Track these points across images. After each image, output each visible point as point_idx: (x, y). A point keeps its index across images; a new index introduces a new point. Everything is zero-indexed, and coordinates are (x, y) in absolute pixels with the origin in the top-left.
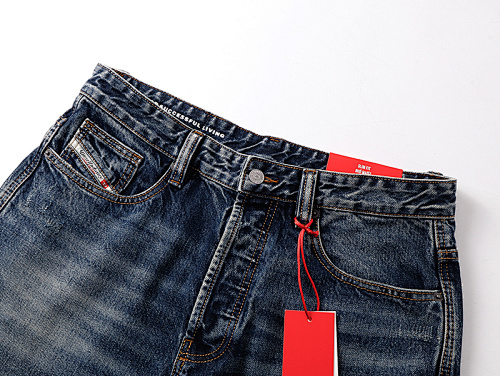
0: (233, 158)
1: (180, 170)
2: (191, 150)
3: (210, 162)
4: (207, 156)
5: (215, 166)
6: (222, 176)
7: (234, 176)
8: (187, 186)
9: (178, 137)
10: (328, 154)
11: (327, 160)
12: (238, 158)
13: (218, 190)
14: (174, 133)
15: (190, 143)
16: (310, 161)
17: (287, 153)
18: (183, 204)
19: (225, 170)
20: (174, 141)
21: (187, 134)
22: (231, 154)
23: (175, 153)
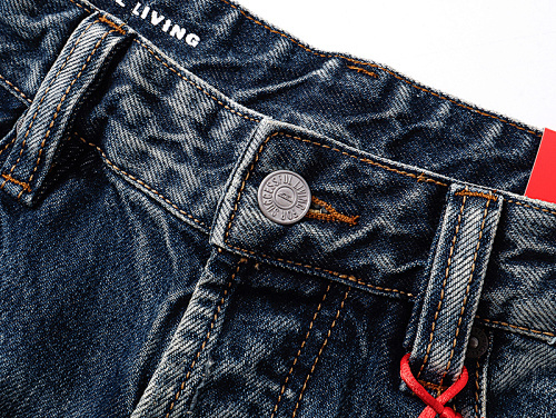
0: (213, 118)
1: (34, 143)
2: (77, 79)
3: (136, 126)
4: (130, 106)
5: (153, 141)
6: (171, 177)
7: (208, 183)
8: (57, 199)
9: (45, 31)
10: (536, 135)
11: (532, 153)
12: (230, 123)
13: (154, 223)
14: (33, 15)
15: (78, 54)
16: (474, 151)
17: (400, 117)
18: (32, 261)
19: (182, 158)
20: (32, 44)
21: (72, 24)
22: (207, 105)
23: (29, 84)
